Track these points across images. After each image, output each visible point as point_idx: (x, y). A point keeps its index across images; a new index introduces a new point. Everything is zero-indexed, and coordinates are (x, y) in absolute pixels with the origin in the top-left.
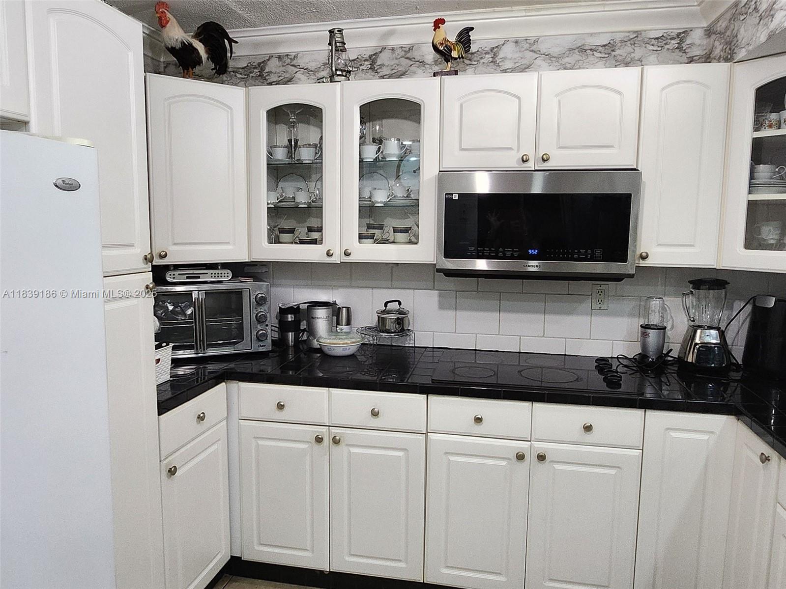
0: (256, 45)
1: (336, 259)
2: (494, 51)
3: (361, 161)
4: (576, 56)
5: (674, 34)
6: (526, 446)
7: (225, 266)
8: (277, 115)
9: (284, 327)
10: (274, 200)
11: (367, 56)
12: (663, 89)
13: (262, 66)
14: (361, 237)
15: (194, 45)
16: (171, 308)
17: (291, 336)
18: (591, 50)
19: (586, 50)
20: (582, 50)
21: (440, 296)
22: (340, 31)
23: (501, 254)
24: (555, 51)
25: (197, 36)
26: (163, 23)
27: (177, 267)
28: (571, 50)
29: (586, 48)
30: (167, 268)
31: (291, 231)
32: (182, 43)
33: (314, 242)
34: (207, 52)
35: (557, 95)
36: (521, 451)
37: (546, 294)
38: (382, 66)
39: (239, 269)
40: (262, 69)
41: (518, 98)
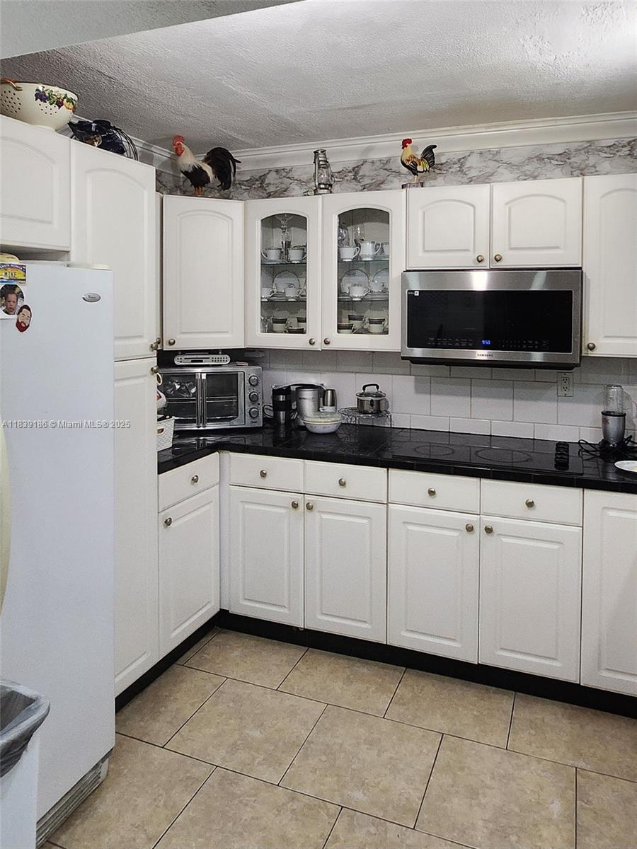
0: (258, 162)
1: (318, 346)
2: (461, 162)
3: (340, 260)
4: (536, 164)
5: (625, 143)
6: (476, 519)
7: (225, 351)
8: (271, 222)
9: (277, 406)
10: (267, 294)
11: (350, 169)
12: (603, 196)
13: (262, 178)
14: (340, 328)
15: (204, 168)
16: (178, 387)
17: (282, 414)
18: (548, 158)
19: (543, 159)
20: (540, 159)
21: (416, 381)
22: (323, 152)
23: (457, 344)
24: (515, 160)
25: (206, 160)
26: (178, 152)
27: (184, 352)
28: (530, 159)
29: (544, 157)
30: (176, 353)
31: (284, 321)
32: (194, 168)
33: (302, 331)
34: (214, 173)
35: (507, 204)
36: (471, 524)
37: (513, 381)
38: (363, 176)
39: (237, 355)
40: (263, 182)
41: (473, 206)
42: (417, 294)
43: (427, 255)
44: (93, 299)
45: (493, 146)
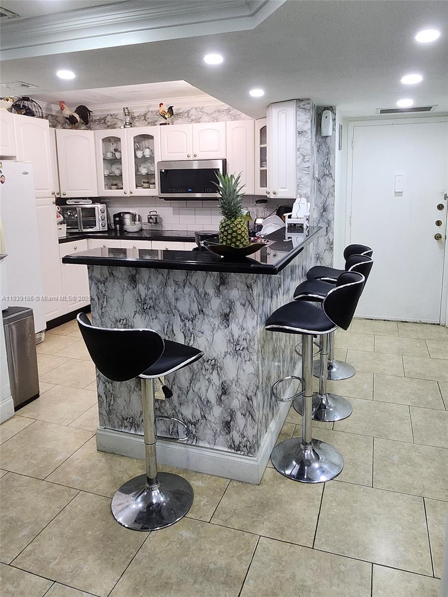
0: (102, 111)
1: (128, 195)
2: (188, 112)
3: (136, 157)
4: (217, 114)
7: (90, 198)
8: (107, 140)
9: (115, 223)
10: (107, 173)
11: (143, 115)
12: (233, 130)
13: (105, 119)
14: (137, 186)
15: (75, 116)
16: (69, 214)
17: (118, 226)
20: (219, 111)
21: (173, 209)
22: (127, 108)
23: (179, 191)
24: (209, 112)
25: (76, 112)
26: (62, 109)
27: (71, 199)
28: (215, 111)
30: (67, 199)
31: (116, 185)
32: (70, 116)
33: (122, 188)
34: (80, 118)
35: (199, 132)
38: (148, 118)
39: (95, 200)
40: (105, 120)
41: (186, 134)
42: (163, 171)
43: (169, 154)
44: (26, 173)
45: (201, 106)
